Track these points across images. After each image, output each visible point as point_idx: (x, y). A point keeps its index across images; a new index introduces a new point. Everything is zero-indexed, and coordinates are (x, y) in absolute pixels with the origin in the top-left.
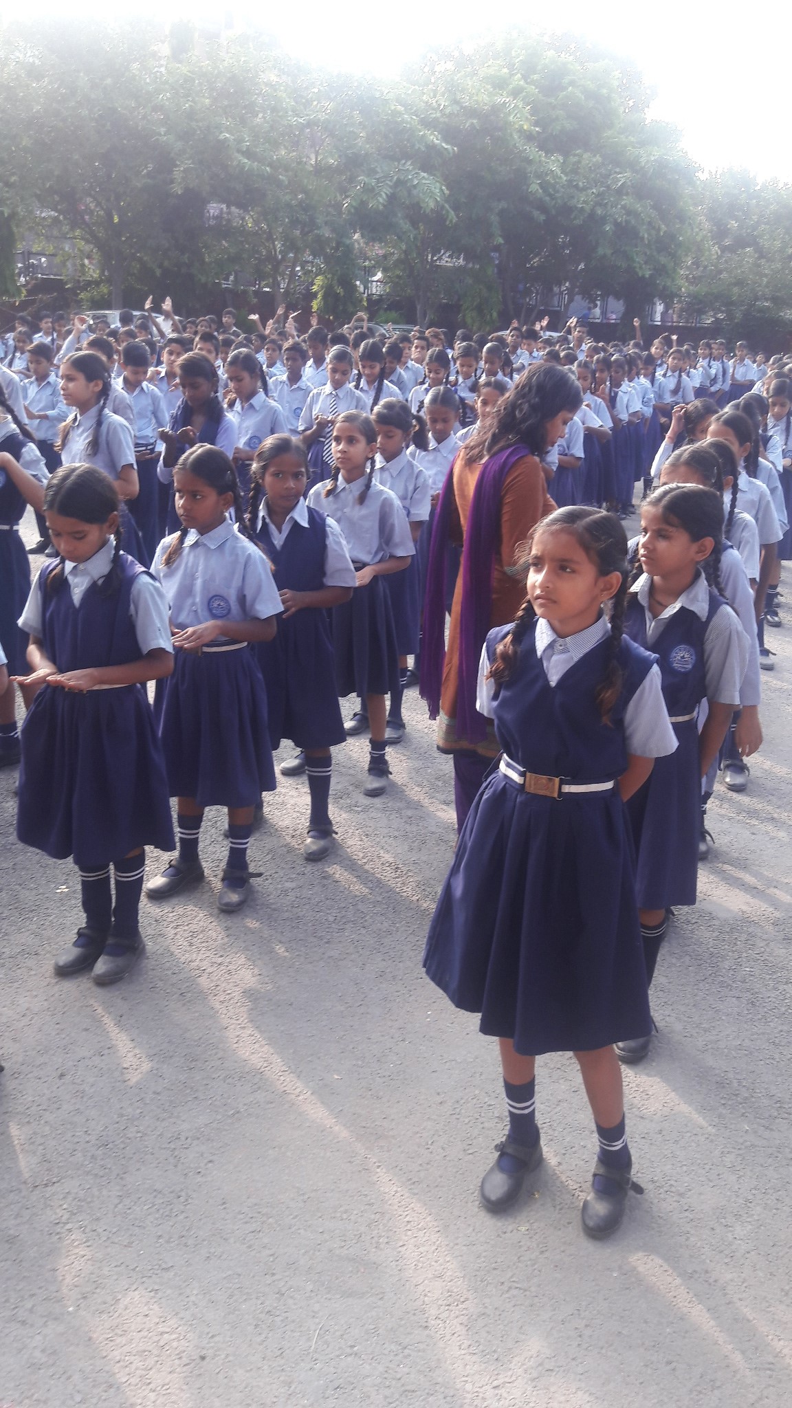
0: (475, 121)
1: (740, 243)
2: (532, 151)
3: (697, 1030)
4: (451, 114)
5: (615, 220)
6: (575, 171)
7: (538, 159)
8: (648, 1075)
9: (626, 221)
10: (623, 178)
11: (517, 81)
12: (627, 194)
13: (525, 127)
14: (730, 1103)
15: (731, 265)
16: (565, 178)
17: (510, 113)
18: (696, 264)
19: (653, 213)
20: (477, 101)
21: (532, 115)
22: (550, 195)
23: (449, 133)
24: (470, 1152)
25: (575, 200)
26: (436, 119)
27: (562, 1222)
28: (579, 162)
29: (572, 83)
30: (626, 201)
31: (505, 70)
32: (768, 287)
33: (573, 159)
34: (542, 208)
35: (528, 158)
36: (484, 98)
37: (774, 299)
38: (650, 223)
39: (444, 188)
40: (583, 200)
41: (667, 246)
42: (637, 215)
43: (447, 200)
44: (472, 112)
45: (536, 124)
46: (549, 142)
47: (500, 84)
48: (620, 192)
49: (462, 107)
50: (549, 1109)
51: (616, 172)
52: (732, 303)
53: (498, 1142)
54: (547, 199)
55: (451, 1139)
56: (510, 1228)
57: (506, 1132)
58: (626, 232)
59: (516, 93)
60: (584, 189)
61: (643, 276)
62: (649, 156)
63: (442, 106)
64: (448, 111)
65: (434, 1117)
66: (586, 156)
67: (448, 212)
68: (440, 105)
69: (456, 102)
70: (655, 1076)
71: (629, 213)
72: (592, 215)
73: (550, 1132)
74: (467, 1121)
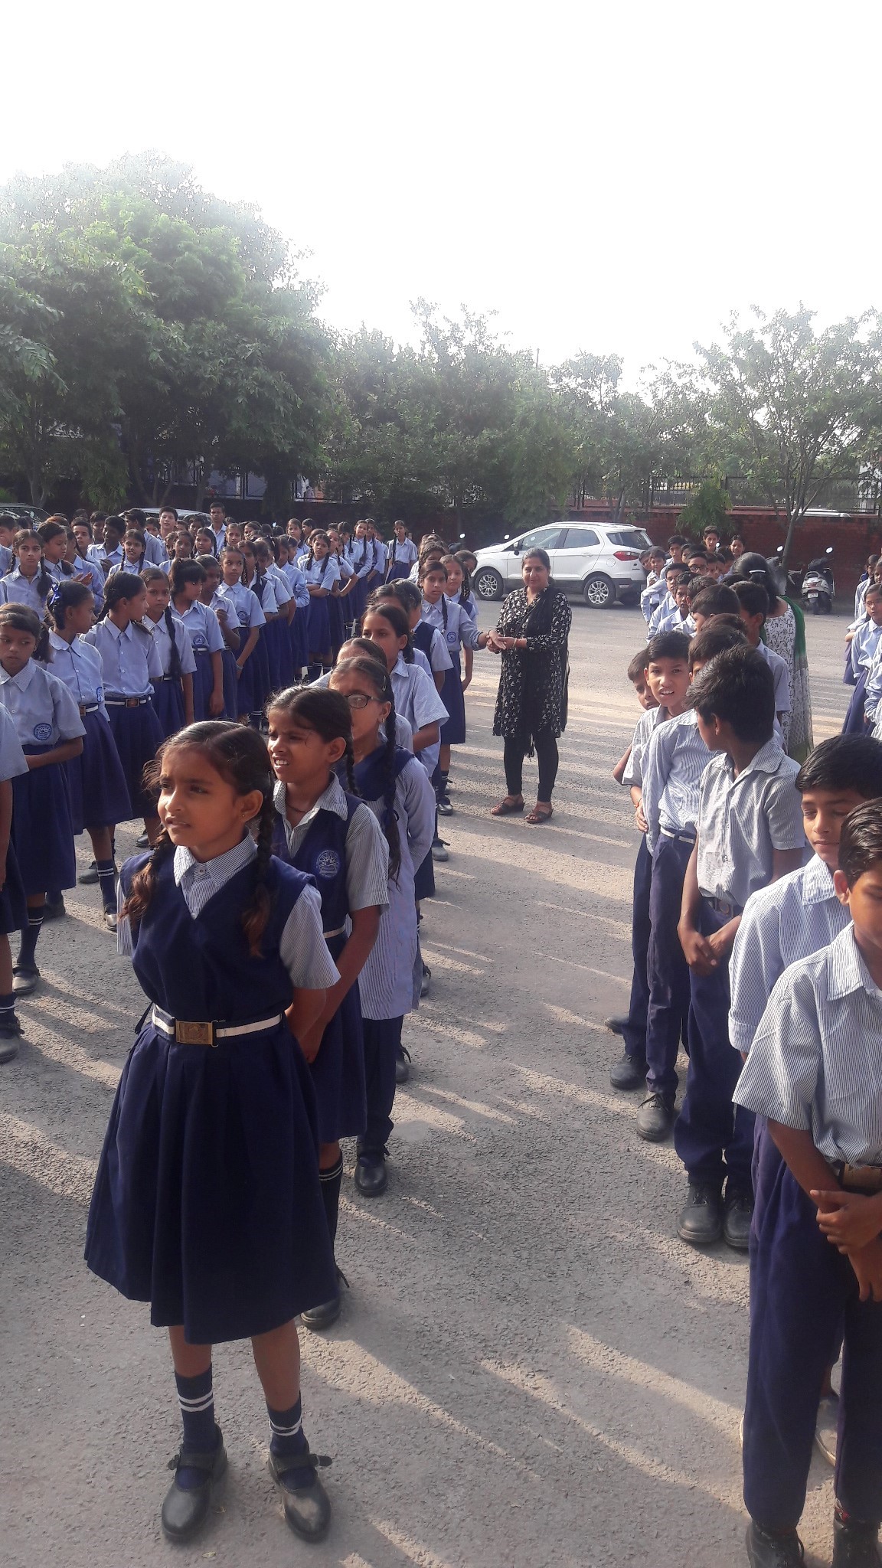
0: (82, 284)
1: (382, 417)
2: (149, 317)
3: (392, 1276)
4: (53, 277)
5: (248, 392)
6: (199, 339)
7: (156, 326)
8: (342, 1339)
9: (259, 393)
10: (252, 347)
11: (127, 243)
12: (258, 365)
13: (140, 292)
14: (432, 1352)
15: (373, 439)
16: (188, 347)
17: (121, 278)
18: (339, 438)
19: (288, 386)
20: (83, 263)
21: (147, 280)
22: (173, 364)
23: (54, 296)
24: (140, 1475)
25: (202, 370)
26: (37, 281)
27: (255, 1535)
28: (203, 330)
29: (188, 248)
30: (259, 372)
31: (113, 232)
32: (413, 463)
33: (195, 327)
34: (167, 378)
35: (146, 324)
36: (91, 260)
37: (420, 475)
38: (285, 396)
39: (51, 355)
40: (211, 370)
41: (305, 418)
42: (271, 387)
43: (56, 368)
44: (77, 275)
45: (152, 289)
46: (169, 309)
47: (107, 246)
48: (250, 362)
49: (66, 269)
50: (232, 1403)
51: (244, 341)
52: (378, 479)
53: (172, 1456)
54: (171, 368)
55: (118, 1465)
56: (194, 1558)
57: (182, 1441)
58: (259, 405)
59: (127, 256)
60: (211, 358)
61: (283, 453)
62: (277, 326)
63: (43, 268)
64: (50, 272)
65: (96, 1442)
66: (209, 324)
67: (58, 380)
68: (40, 266)
69: (58, 263)
70: (349, 1339)
71: (262, 384)
72: (221, 386)
73: (235, 1429)
74: (135, 1438)
